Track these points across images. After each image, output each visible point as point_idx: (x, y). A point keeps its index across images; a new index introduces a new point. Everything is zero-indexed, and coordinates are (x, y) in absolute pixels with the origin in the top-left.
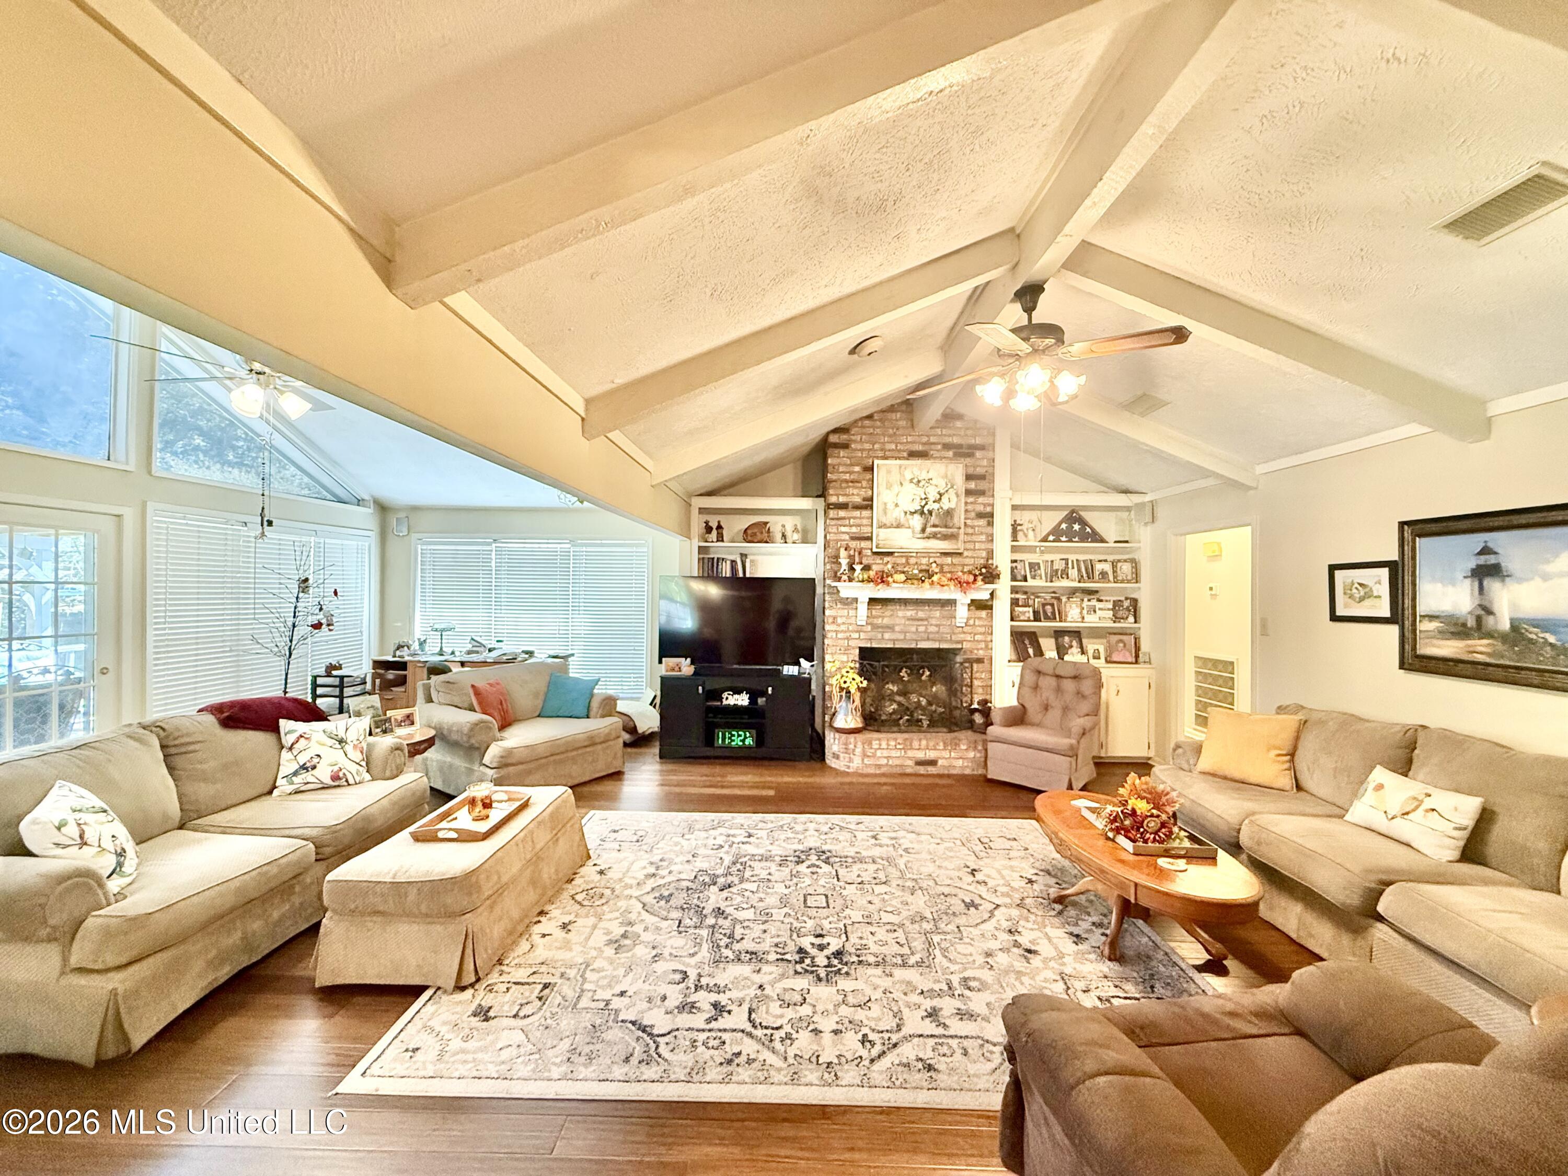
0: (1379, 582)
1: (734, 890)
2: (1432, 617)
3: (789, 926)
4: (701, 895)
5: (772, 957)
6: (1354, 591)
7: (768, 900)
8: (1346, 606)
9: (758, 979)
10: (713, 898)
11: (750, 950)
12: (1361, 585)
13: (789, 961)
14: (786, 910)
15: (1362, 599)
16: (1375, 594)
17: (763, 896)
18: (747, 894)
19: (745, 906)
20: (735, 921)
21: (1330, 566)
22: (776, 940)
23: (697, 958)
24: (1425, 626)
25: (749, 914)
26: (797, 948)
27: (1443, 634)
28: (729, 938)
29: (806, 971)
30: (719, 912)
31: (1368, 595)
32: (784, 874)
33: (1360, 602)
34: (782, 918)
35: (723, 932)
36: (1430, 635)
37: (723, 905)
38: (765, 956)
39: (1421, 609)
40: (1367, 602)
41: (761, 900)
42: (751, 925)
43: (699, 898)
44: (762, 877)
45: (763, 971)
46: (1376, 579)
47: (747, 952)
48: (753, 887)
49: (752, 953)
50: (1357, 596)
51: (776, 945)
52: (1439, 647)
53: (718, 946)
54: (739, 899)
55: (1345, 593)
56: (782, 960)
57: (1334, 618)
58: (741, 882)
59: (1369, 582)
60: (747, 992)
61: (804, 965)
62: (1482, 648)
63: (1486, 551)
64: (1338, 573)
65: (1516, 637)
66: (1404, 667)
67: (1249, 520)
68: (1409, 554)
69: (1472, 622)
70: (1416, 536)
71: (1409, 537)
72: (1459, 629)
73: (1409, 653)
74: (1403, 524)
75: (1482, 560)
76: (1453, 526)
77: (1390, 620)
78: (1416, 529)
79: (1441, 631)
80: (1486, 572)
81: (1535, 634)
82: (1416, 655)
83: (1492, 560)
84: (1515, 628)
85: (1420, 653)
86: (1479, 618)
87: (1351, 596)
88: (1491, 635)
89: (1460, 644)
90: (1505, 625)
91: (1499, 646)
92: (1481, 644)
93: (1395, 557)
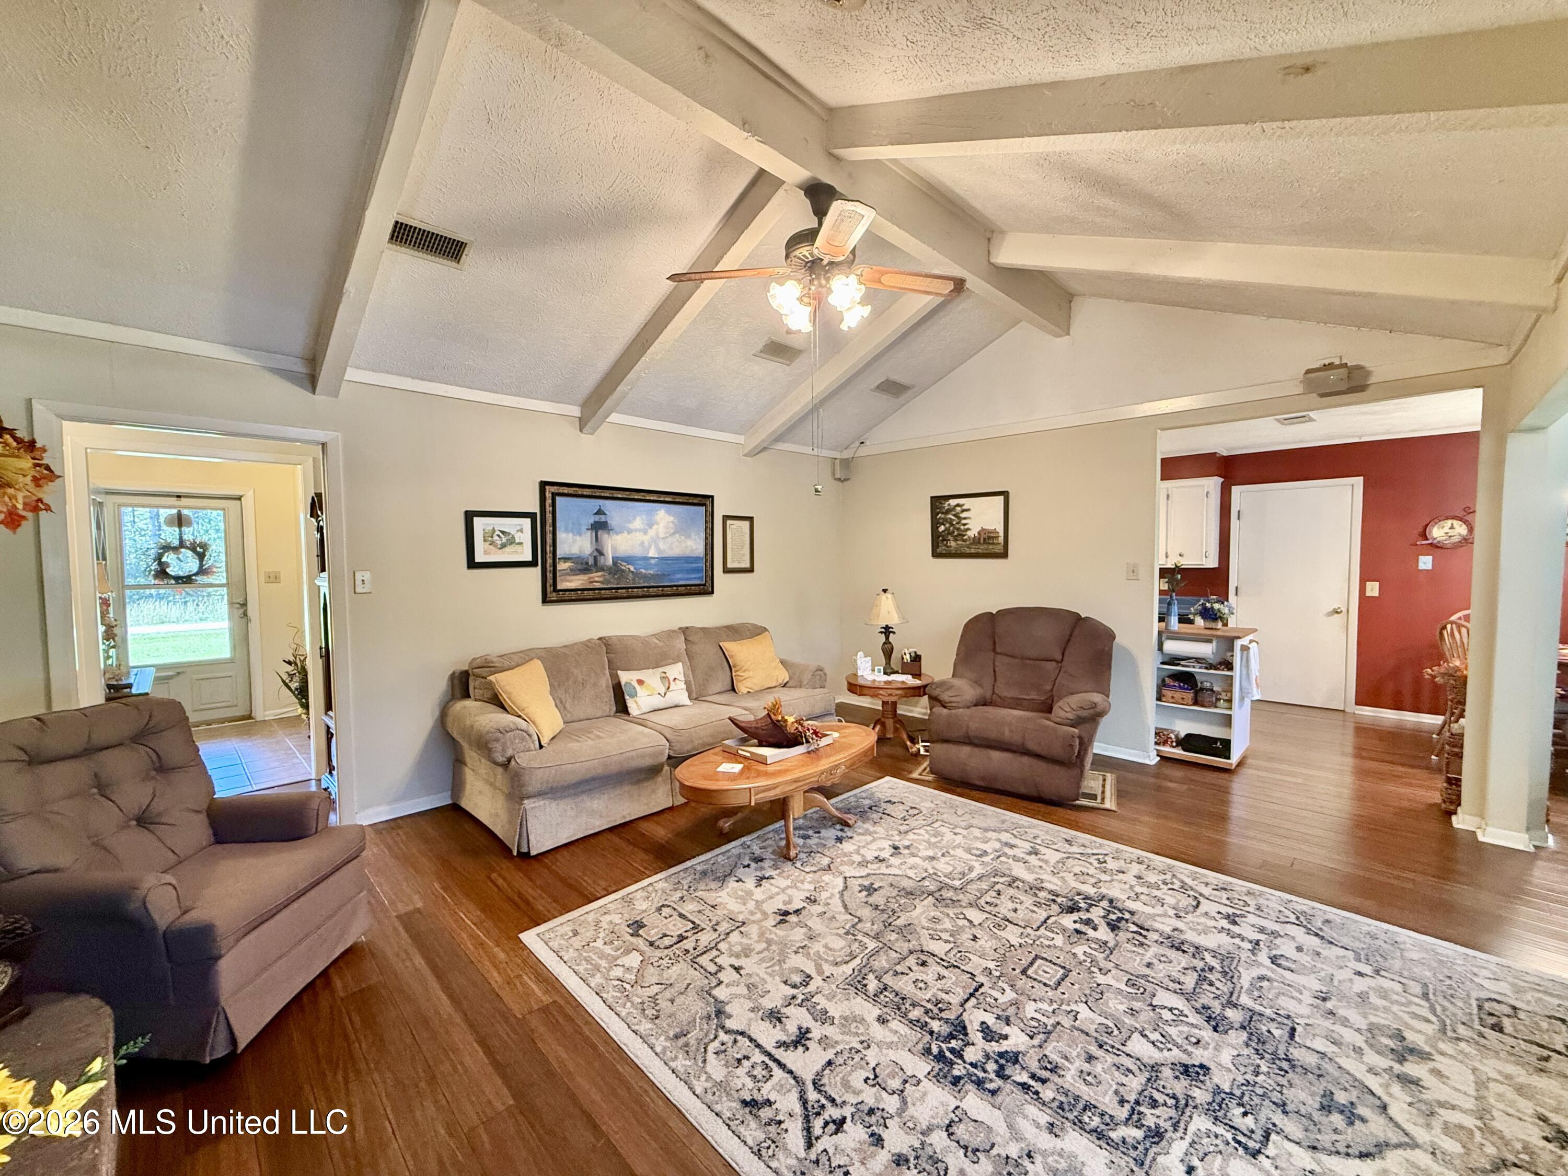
0: (521, 531)
1: (1176, 1055)
2: (566, 559)
3: (1111, 957)
4: (1249, 1077)
5: (1154, 936)
6: (496, 538)
7: (1122, 1008)
8: (486, 553)
9: (1179, 924)
10: (1226, 1057)
11: (1180, 953)
12: (503, 532)
13: (1133, 923)
14: (1101, 979)
15: (503, 546)
16: (517, 541)
17: (1128, 1021)
18: (1155, 1036)
19: (1167, 1015)
20: (1189, 997)
21: (467, 513)
22: (1141, 950)
23: (1256, 972)
24: (561, 566)
25: (1164, 998)
26: (1116, 932)
27: (574, 572)
28: (1205, 978)
29: (1120, 910)
30: (1217, 1024)
31: (512, 541)
32: (1062, 1046)
33: (501, 548)
34: (1114, 971)
35: (1213, 989)
36: (566, 573)
37: (1207, 1034)
38: (1161, 940)
39: (560, 553)
40: (508, 549)
41: (1133, 1012)
42: (1166, 981)
43: (1257, 1074)
44: (1110, 1059)
45: (1171, 928)
46: (519, 528)
47: (1184, 951)
48: (1138, 1046)
49: (1178, 949)
50: (499, 542)
51: (1142, 944)
52: (570, 581)
53: (1225, 973)
54: (1172, 1031)
55: (485, 541)
56: (1142, 928)
57: (472, 564)
58: (1155, 1068)
59: (513, 531)
60: (1195, 920)
61: (1120, 915)
62: (597, 579)
63: (600, 512)
64: (476, 520)
65: (616, 569)
66: (545, 600)
67: (321, 435)
68: (549, 509)
69: (591, 562)
70: (554, 495)
71: (548, 495)
72: (583, 566)
73: (549, 589)
74: (543, 485)
75: (597, 518)
76: (580, 491)
77: (532, 564)
78: (554, 489)
79: (571, 570)
80: (600, 527)
81: (625, 566)
82: (555, 590)
83: (603, 518)
84: (615, 563)
85: (559, 588)
86: (595, 558)
87: (492, 543)
88: (602, 569)
89: (584, 577)
90: (610, 562)
91: (608, 577)
92: (597, 576)
93: (536, 509)
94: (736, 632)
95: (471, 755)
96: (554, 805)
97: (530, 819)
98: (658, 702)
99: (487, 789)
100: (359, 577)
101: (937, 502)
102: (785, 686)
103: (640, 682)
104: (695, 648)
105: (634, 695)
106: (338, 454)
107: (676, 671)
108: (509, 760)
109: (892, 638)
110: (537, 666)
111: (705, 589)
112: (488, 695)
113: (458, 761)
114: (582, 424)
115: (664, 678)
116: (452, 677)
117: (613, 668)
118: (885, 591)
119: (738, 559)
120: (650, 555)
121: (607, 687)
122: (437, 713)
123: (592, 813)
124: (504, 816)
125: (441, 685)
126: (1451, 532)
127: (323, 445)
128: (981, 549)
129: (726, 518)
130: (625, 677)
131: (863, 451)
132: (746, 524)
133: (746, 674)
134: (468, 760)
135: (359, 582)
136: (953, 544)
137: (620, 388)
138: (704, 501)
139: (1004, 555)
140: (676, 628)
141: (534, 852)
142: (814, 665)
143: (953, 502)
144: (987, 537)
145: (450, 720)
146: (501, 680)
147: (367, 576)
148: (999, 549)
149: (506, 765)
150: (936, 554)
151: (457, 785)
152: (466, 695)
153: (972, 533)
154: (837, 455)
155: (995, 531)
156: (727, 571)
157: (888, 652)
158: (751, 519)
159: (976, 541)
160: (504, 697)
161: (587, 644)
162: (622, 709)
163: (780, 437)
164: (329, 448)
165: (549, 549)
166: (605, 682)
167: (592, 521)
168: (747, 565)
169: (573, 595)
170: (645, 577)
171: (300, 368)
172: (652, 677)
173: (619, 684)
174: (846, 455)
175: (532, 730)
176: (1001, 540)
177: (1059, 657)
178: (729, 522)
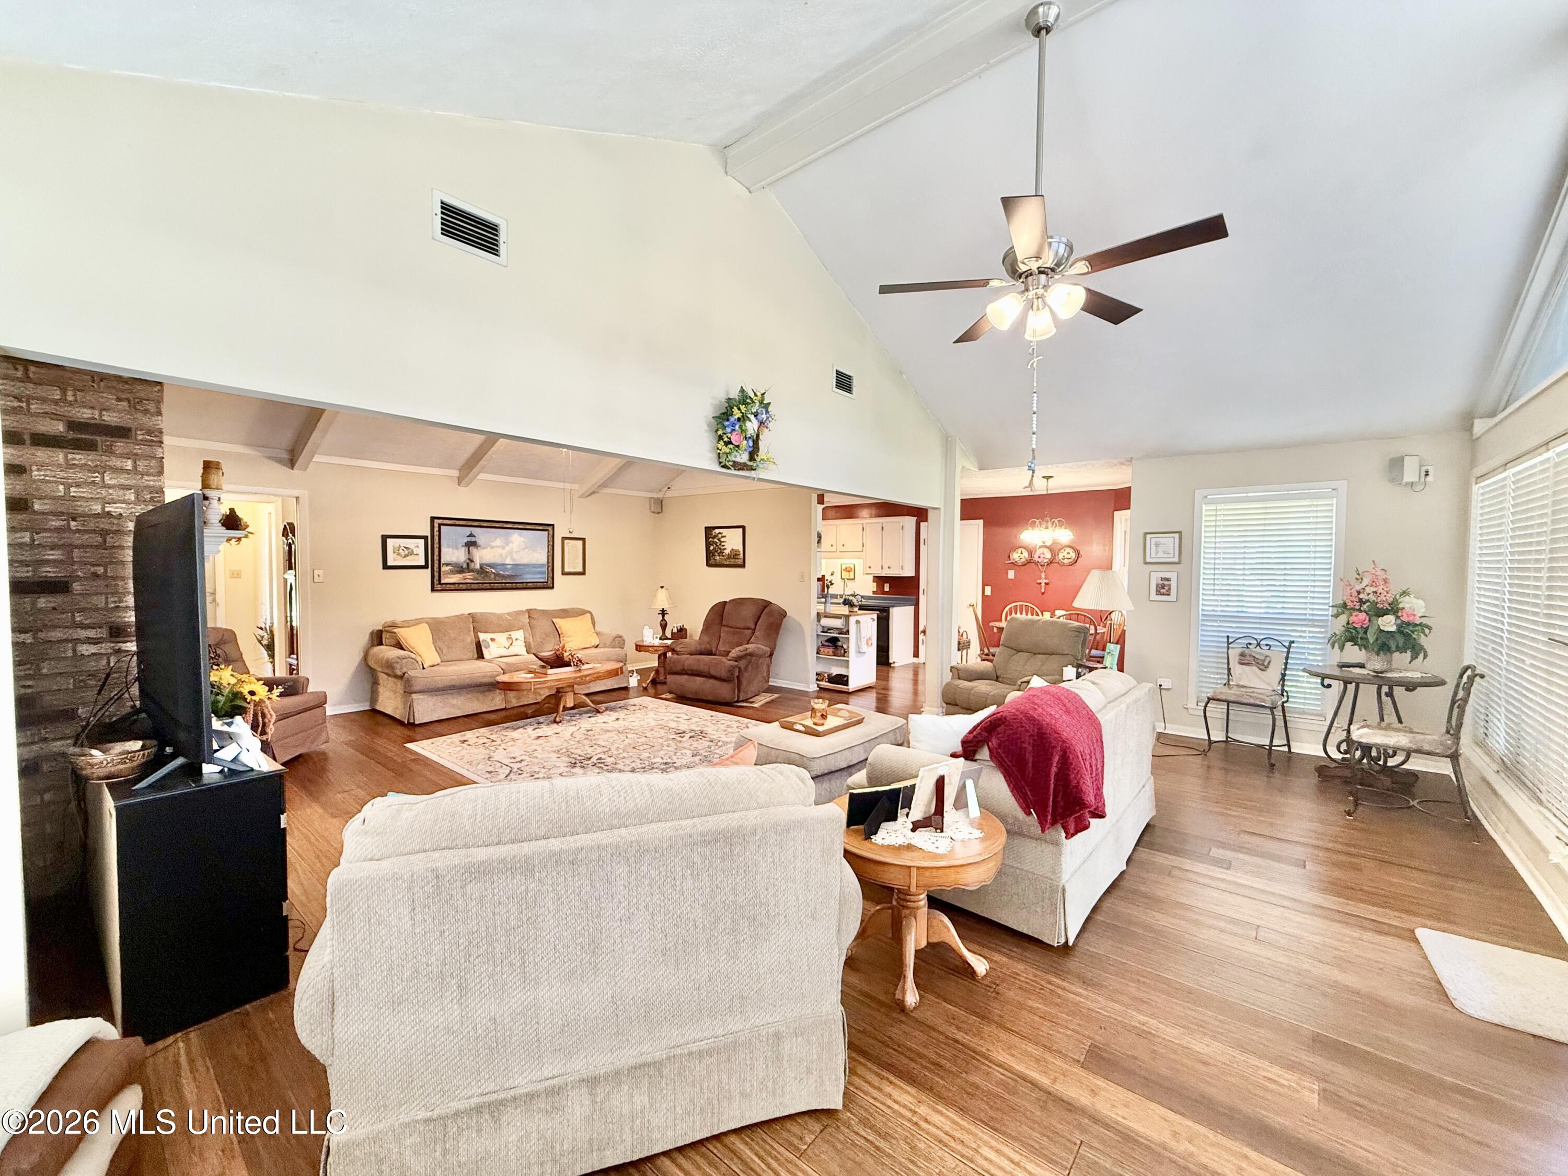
0: (418, 548)
2: (447, 565)
6: (401, 551)
8: (394, 560)
12: (406, 548)
15: (406, 556)
16: (415, 553)
21: (383, 536)
24: (444, 569)
27: (452, 572)
31: (412, 553)
33: (404, 557)
36: (448, 573)
39: (442, 561)
40: (409, 558)
46: (416, 546)
50: (403, 554)
52: (451, 578)
55: (394, 553)
57: (386, 566)
59: (412, 547)
62: (469, 577)
63: (471, 535)
64: (389, 540)
65: (482, 571)
66: (433, 590)
67: (296, 493)
68: (436, 533)
69: (465, 566)
70: (440, 525)
71: (436, 525)
72: (459, 569)
73: (436, 582)
74: (433, 519)
75: (469, 539)
76: (457, 522)
77: (426, 567)
78: (440, 521)
79: (451, 571)
80: (471, 544)
81: (488, 569)
82: (440, 583)
83: (473, 539)
84: (481, 567)
85: (442, 582)
86: (468, 564)
87: (399, 554)
88: (472, 571)
89: (461, 576)
90: (478, 567)
91: (476, 575)
92: (469, 575)
93: (428, 533)
94: (566, 613)
95: (382, 677)
96: (430, 698)
97: (415, 704)
98: (504, 652)
99: (392, 695)
100: (316, 572)
101: (708, 530)
102: (597, 647)
103: (492, 640)
104: (534, 622)
105: (488, 647)
106: (305, 501)
107: (519, 635)
108: (404, 674)
109: (666, 617)
110: (425, 628)
111: (548, 585)
112: (393, 642)
113: (375, 683)
114: (460, 481)
115: (509, 638)
116: (372, 633)
117: (476, 631)
118: (662, 587)
119: (574, 564)
120: (507, 562)
121: (472, 642)
122: (362, 654)
123: (453, 706)
124: (400, 706)
125: (365, 639)
126: (1022, 556)
127: (297, 498)
128: (732, 561)
129: (564, 539)
130: (482, 636)
131: (669, 494)
132: (581, 542)
133: (569, 639)
134: (381, 681)
135: (316, 576)
136: (717, 558)
137: (481, 463)
138: (548, 528)
139: (743, 566)
140: (524, 609)
141: (417, 722)
142: (614, 634)
143: (717, 531)
144: (734, 555)
145: (370, 658)
146: (402, 633)
147: (321, 572)
148: (740, 562)
149: (401, 677)
150: (708, 565)
151: (374, 697)
152: (381, 644)
153: (727, 552)
154: (655, 495)
155: (738, 551)
156: (564, 573)
157: (664, 626)
158: (583, 540)
159: (729, 557)
160: (403, 642)
161: (459, 617)
162: (481, 656)
163: (604, 485)
164: (301, 500)
165: (436, 558)
166: (470, 638)
167: (466, 541)
168: (581, 570)
169: (452, 587)
170: (503, 576)
171: (285, 456)
172: (501, 638)
173: (479, 642)
174: (660, 495)
175: (419, 659)
176: (741, 556)
177: (753, 627)
178: (566, 541)
